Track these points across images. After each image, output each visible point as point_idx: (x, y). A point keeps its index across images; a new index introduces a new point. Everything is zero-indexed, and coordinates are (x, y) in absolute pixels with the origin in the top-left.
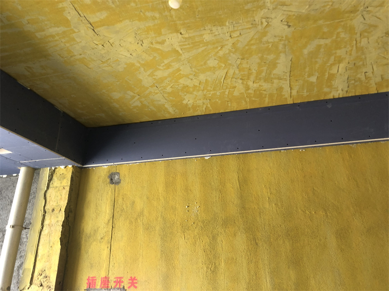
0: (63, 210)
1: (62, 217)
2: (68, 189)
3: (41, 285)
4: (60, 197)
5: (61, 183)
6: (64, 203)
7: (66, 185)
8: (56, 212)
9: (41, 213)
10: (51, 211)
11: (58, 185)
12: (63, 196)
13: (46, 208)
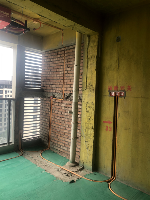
0: (96, 57)
1: (95, 60)
2: (97, 47)
3: (90, 89)
4: (93, 51)
5: (94, 44)
6: (96, 54)
7: (96, 45)
8: (93, 58)
9: (87, 59)
10: (90, 58)
11: (92, 46)
12: (95, 50)
13: (88, 57)
